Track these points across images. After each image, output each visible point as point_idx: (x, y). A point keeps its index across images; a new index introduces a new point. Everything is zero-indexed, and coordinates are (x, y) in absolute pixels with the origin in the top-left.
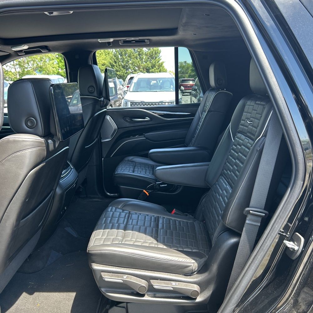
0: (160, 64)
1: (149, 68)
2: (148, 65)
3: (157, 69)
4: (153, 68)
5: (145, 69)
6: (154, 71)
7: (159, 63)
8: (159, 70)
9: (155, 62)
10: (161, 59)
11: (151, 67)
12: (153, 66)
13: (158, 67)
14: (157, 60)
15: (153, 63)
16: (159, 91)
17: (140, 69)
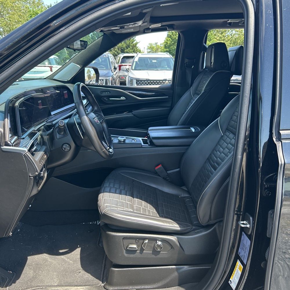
0: (134, 45)
1: (124, 48)
2: (123, 46)
3: (131, 49)
4: (127, 49)
5: (120, 49)
6: (128, 51)
7: (133, 43)
8: (133, 50)
9: (130, 43)
10: (135, 40)
11: (125, 48)
12: (128, 47)
13: (132, 47)
14: (131, 41)
15: (128, 44)
16: (160, 70)
17: (115, 49)
